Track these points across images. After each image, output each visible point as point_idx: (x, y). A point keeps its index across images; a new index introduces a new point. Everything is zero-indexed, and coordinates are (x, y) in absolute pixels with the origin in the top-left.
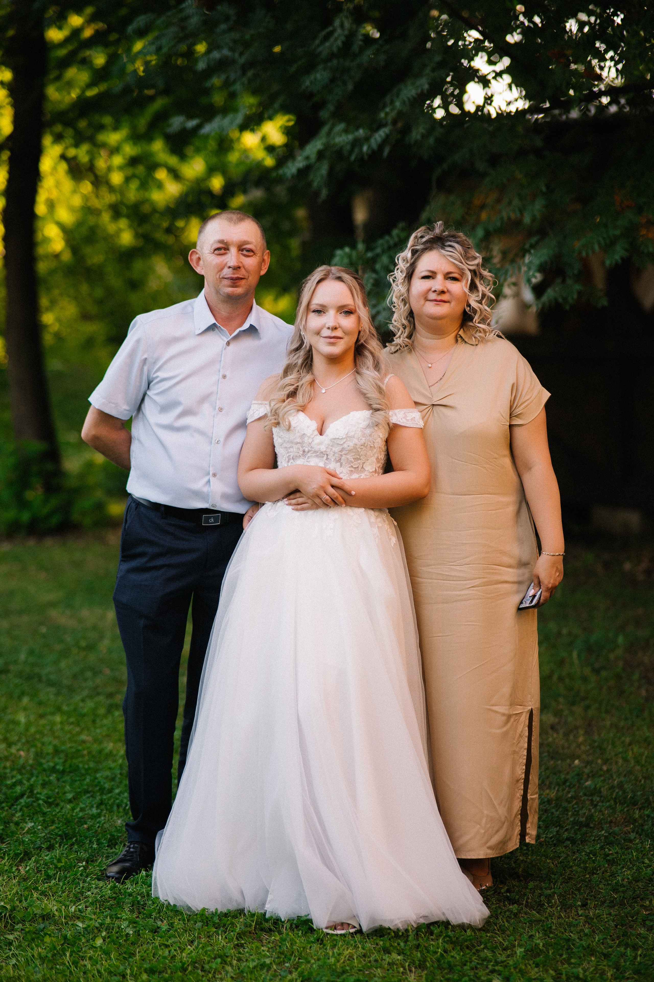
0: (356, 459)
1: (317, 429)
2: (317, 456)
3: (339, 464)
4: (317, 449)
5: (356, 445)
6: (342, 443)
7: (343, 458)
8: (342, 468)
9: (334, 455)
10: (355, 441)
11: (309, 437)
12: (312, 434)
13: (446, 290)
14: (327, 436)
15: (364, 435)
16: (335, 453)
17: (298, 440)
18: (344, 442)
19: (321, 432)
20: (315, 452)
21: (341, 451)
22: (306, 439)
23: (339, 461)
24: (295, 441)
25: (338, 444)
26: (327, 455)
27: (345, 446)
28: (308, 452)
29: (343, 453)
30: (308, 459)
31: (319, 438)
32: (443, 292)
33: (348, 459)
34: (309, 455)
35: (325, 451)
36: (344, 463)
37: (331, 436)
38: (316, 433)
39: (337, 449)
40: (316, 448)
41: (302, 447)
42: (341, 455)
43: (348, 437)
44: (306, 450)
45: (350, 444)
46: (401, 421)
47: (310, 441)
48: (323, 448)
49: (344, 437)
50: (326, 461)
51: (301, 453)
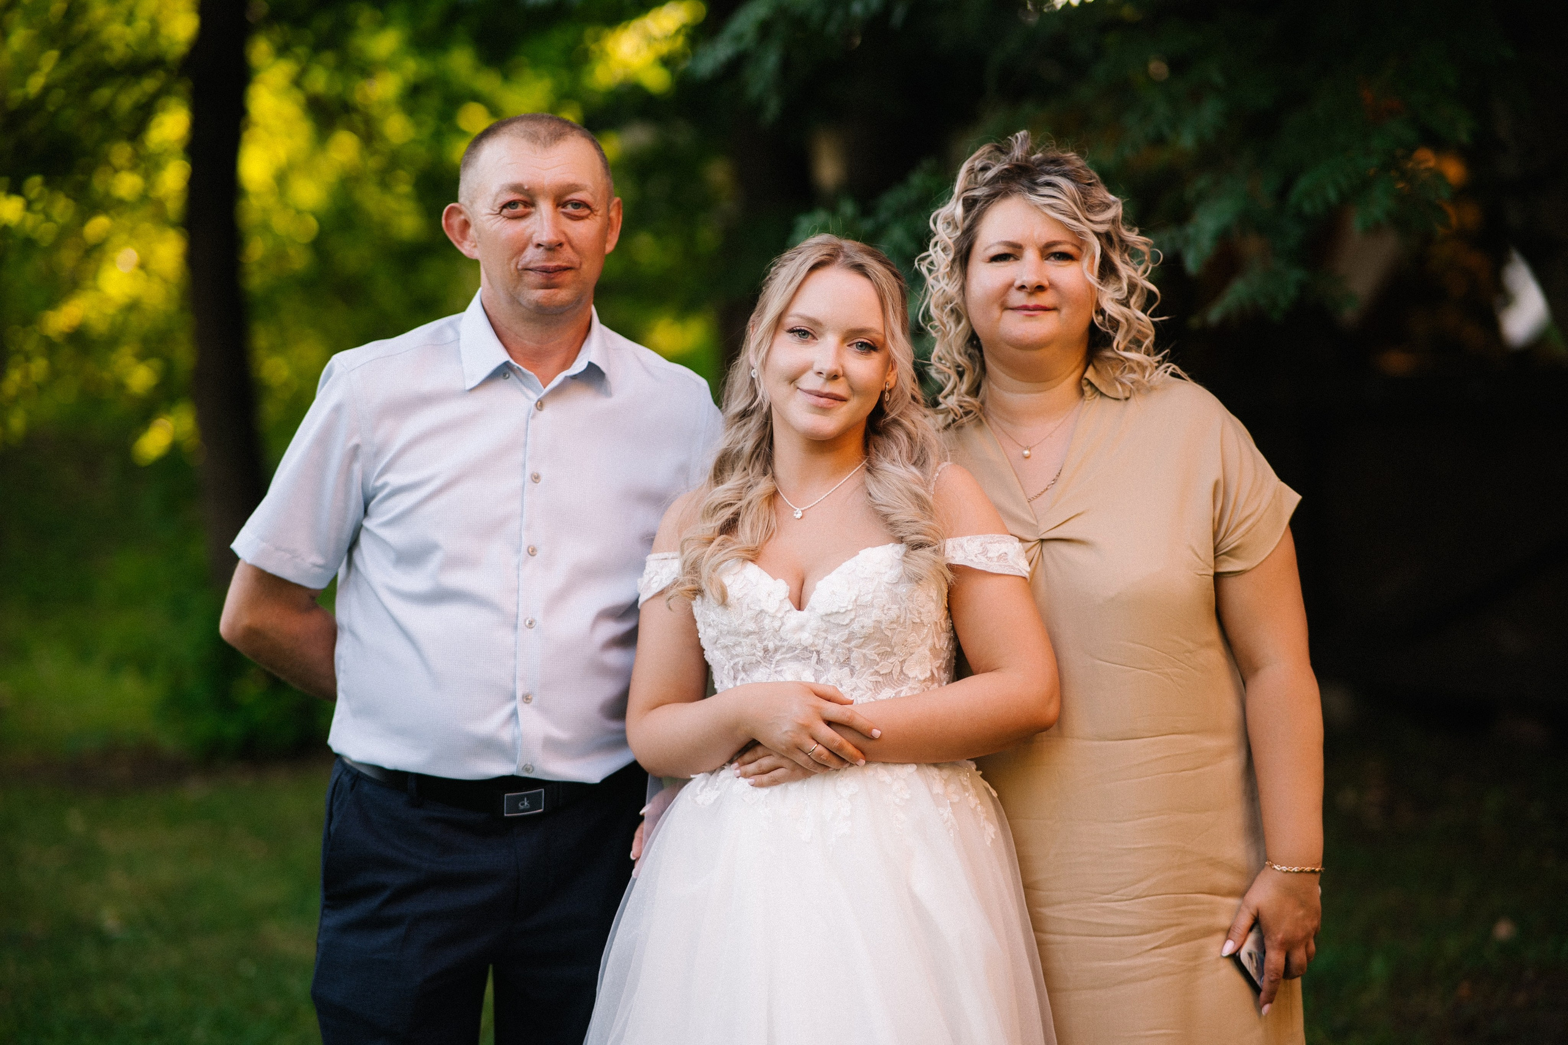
0: (884, 655)
1: (790, 597)
2: (796, 658)
3: (846, 670)
4: (793, 642)
5: (880, 622)
6: (847, 621)
7: (854, 655)
8: (854, 679)
9: (832, 651)
10: (876, 614)
11: (774, 617)
12: (778, 611)
13: (1046, 283)
14: (813, 609)
15: (895, 598)
16: (834, 646)
17: (751, 626)
18: (852, 620)
19: (800, 606)
20: (792, 649)
21: (847, 641)
22: (767, 621)
23: (846, 662)
24: (744, 629)
25: (839, 625)
26: (818, 652)
27: (856, 627)
28: (776, 650)
29: (853, 643)
30: (777, 665)
31: (795, 617)
32: (1040, 288)
33: (864, 655)
34: (778, 657)
35: (813, 645)
36: (858, 667)
37: (822, 610)
38: (788, 605)
39: (837, 637)
40: (793, 639)
41: (761, 641)
42: (849, 649)
43: (859, 606)
44: (771, 646)
45: (867, 621)
46: (976, 560)
47: (777, 624)
48: (806, 637)
49: (850, 608)
50: (818, 667)
51: (761, 654)
